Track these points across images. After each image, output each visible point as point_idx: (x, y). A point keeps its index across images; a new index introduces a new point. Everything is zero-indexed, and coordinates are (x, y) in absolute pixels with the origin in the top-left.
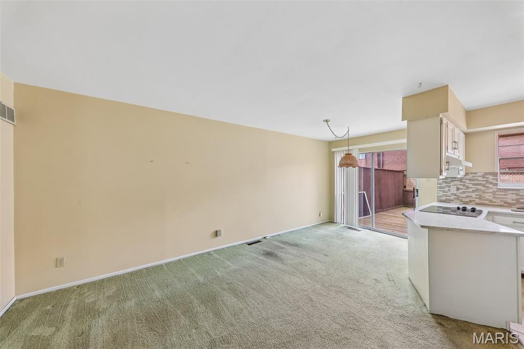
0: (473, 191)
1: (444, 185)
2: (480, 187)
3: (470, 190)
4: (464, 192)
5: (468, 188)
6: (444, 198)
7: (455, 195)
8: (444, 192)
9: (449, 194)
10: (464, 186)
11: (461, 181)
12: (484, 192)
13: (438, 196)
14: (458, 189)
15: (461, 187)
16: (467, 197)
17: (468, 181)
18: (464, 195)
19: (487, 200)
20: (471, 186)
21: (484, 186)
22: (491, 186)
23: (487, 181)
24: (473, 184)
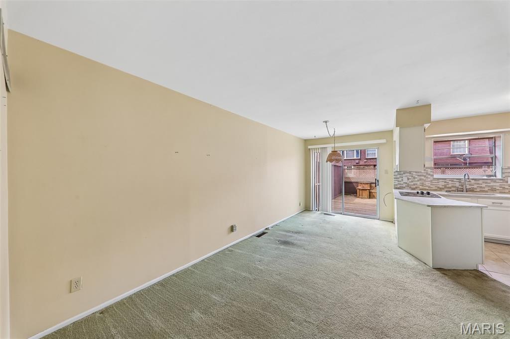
0: (418, 181)
1: (399, 176)
2: (423, 177)
3: (416, 180)
4: (412, 181)
5: (414, 178)
6: (399, 186)
7: (406, 183)
8: (398, 181)
9: (402, 183)
10: (412, 176)
11: (410, 174)
12: (425, 181)
13: (395, 185)
14: (408, 179)
15: (410, 177)
16: (414, 185)
17: (414, 173)
18: (412, 184)
19: (427, 186)
20: (416, 176)
21: (425, 176)
22: (429, 176)
23: (427, 173)
24: (418, 176)
